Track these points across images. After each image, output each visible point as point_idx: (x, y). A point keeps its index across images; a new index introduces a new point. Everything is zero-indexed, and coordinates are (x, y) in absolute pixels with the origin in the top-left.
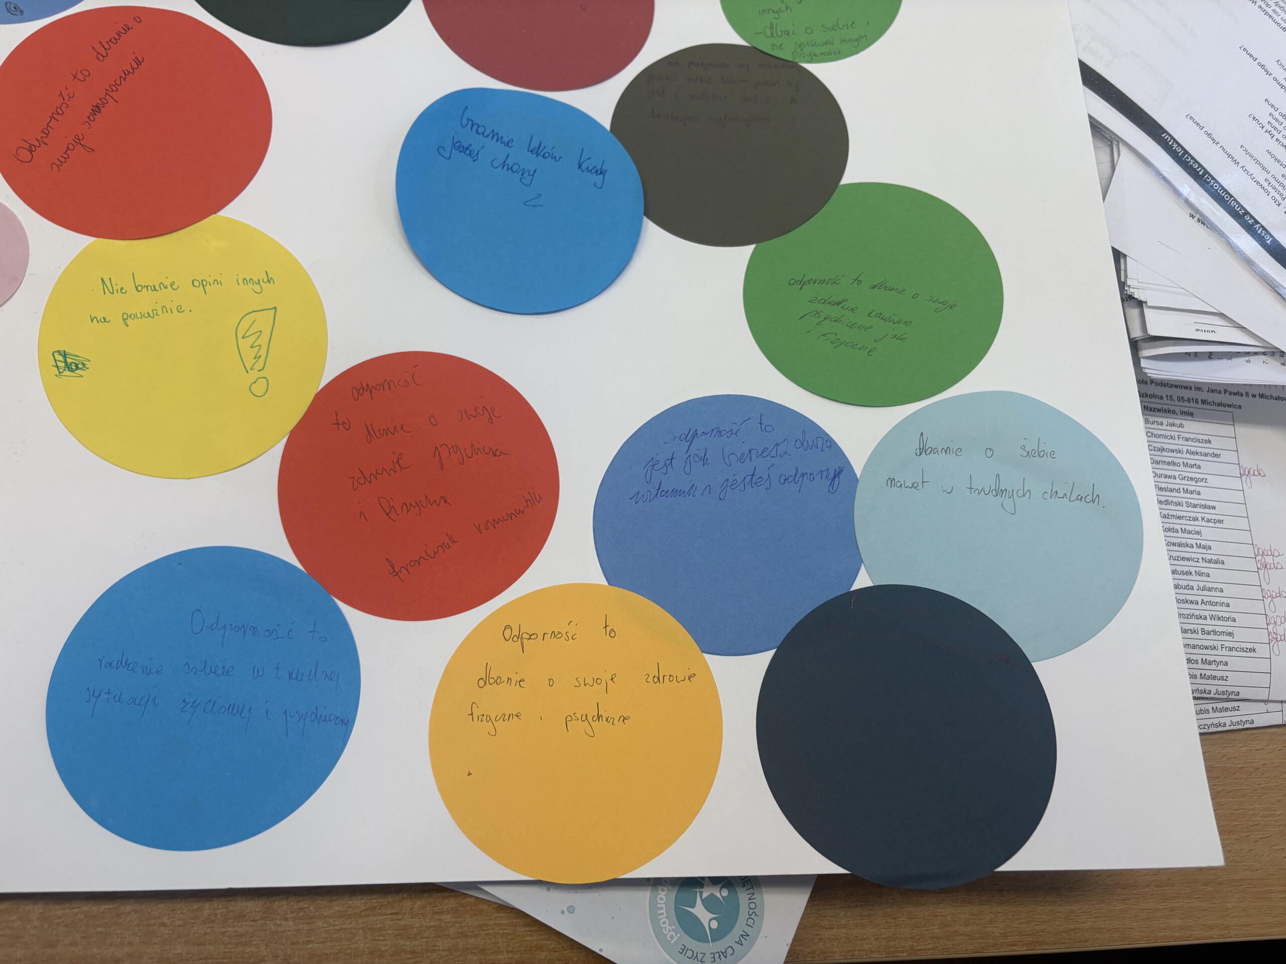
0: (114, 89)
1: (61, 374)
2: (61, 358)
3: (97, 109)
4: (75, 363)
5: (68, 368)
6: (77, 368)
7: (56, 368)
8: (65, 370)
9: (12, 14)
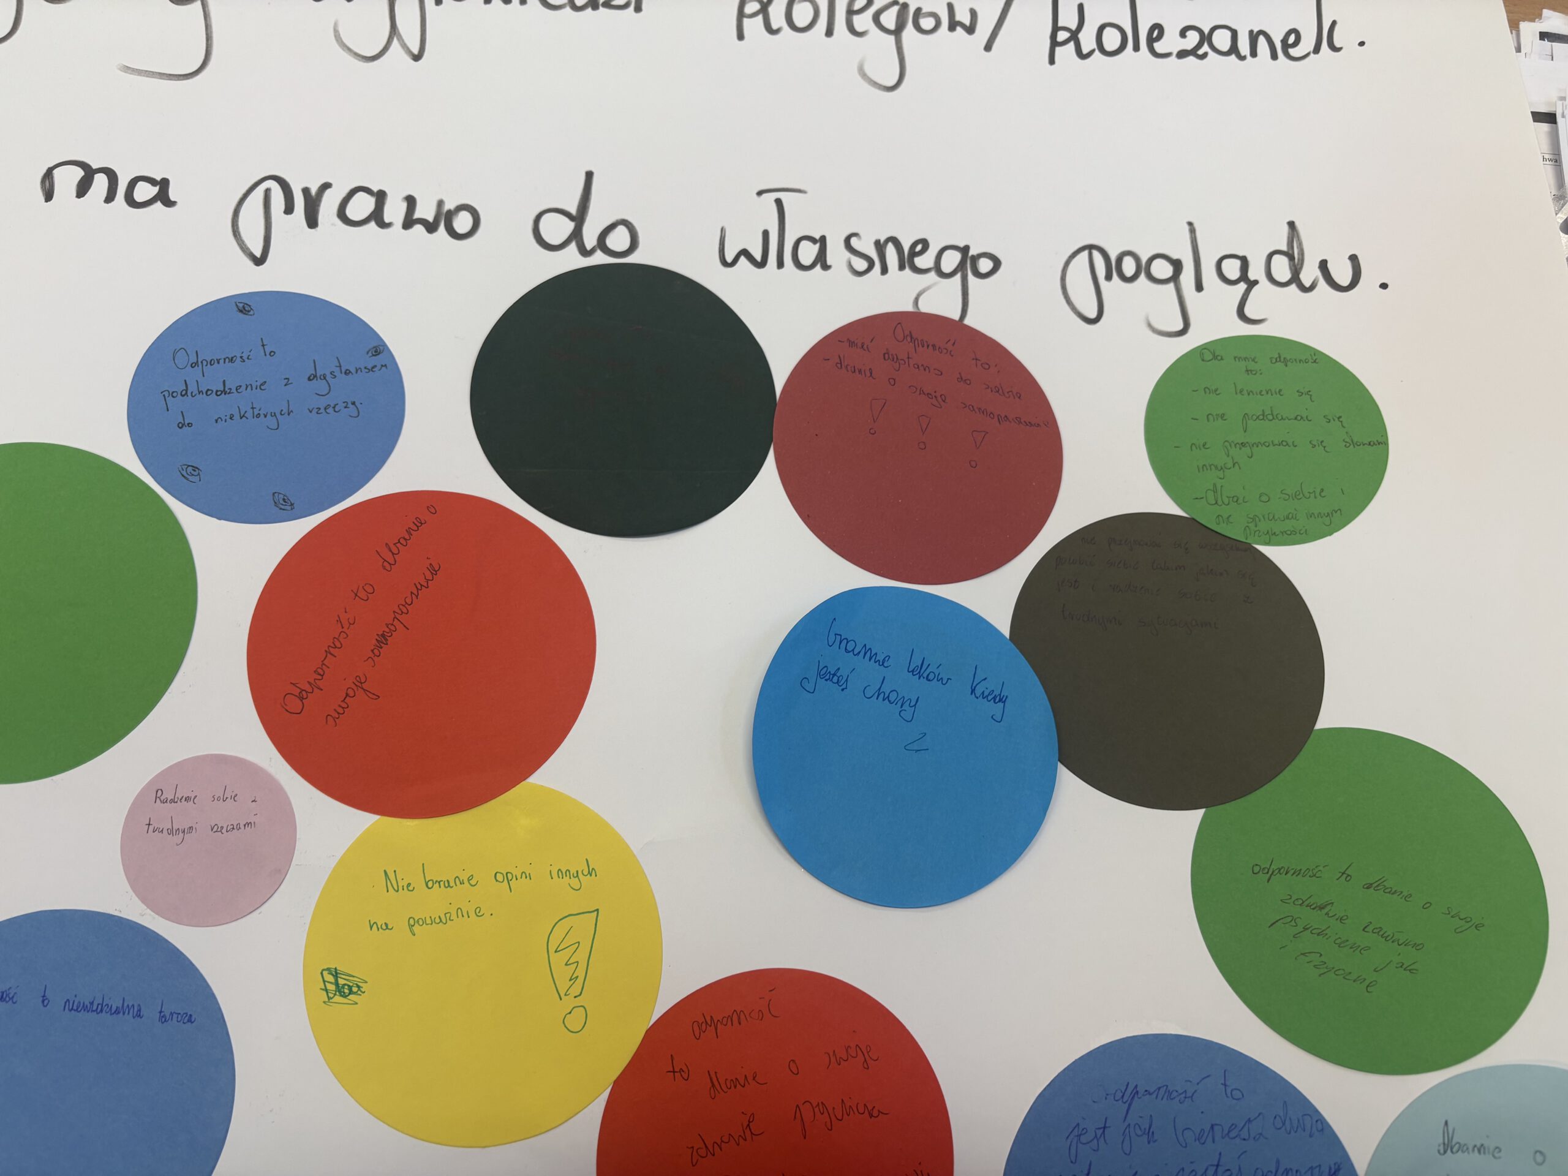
0: (405, 610)
1: (331, 1001)
2: (331, 979)
3: (383, 639)
4: (349, 986)
5: (340, 992)
6: (351, 992)
7: (325, 993)
8: (335, 995)
9: (281, 509)
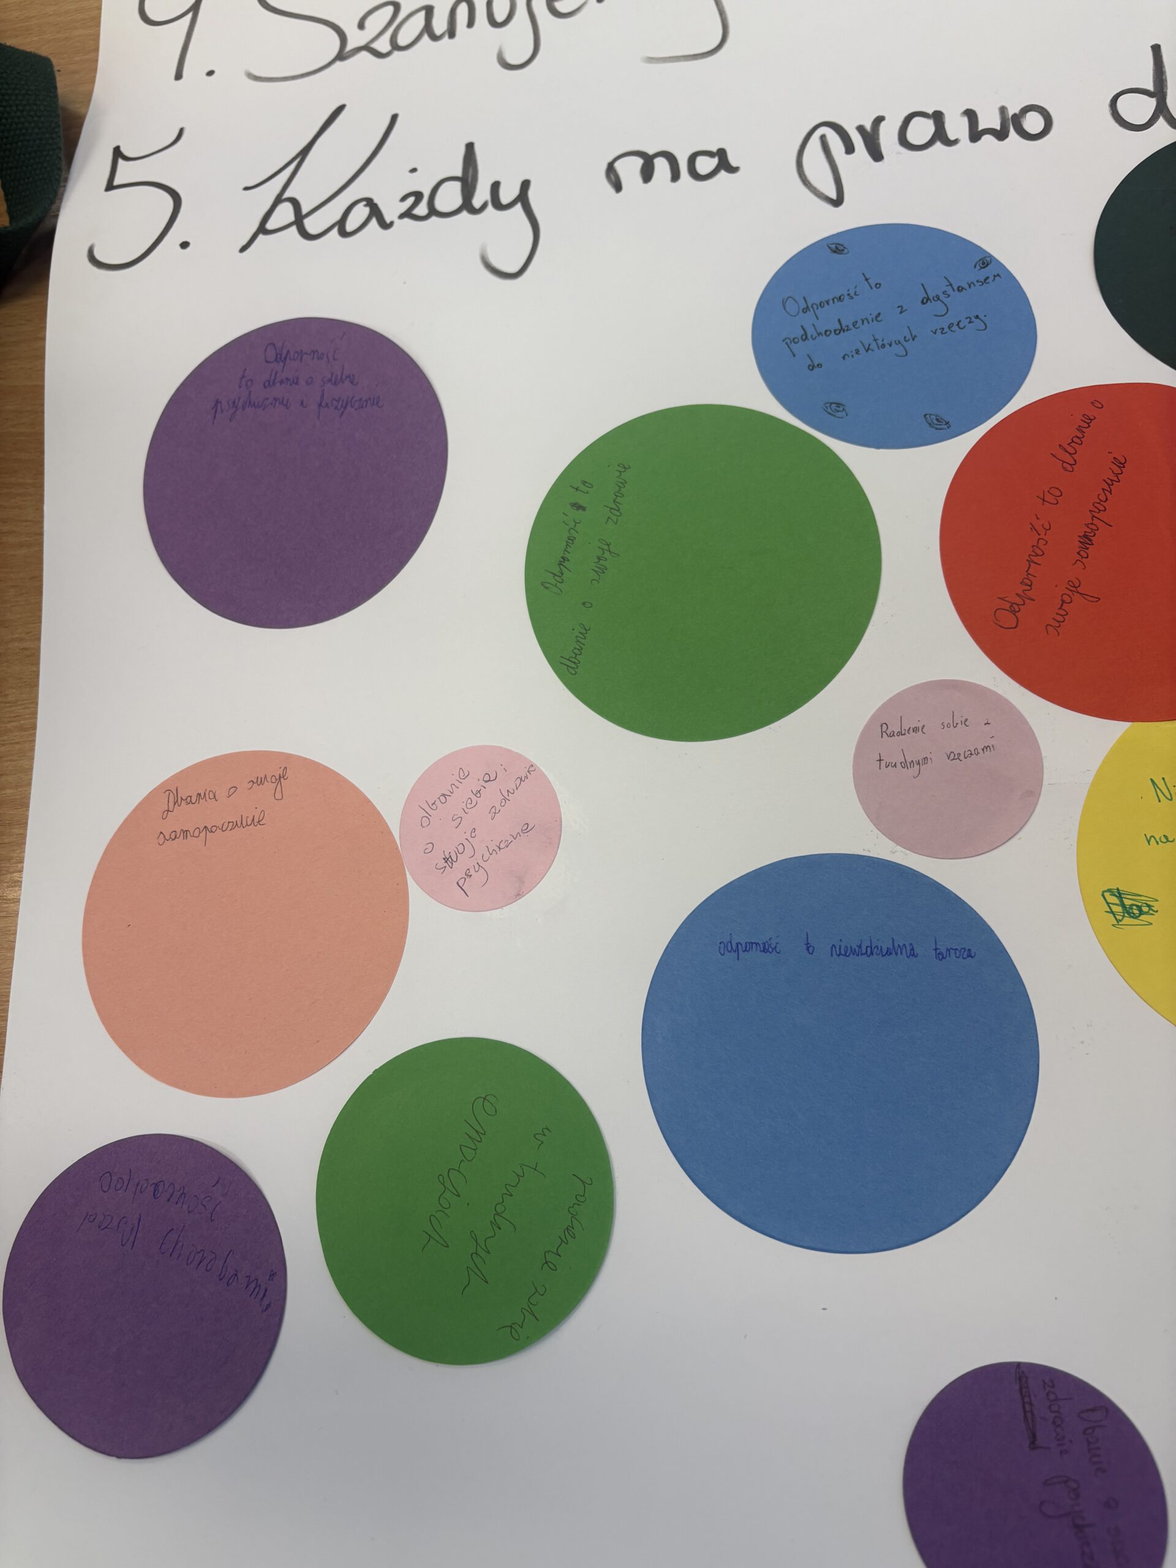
0: (1102, 508)
2: (1115, 900)
3: (1086, 540)
4: (1137, 906)
5: (1128, 913)
6: (1141, 913)
7: (1112, 915)
8: (1124, 916)
